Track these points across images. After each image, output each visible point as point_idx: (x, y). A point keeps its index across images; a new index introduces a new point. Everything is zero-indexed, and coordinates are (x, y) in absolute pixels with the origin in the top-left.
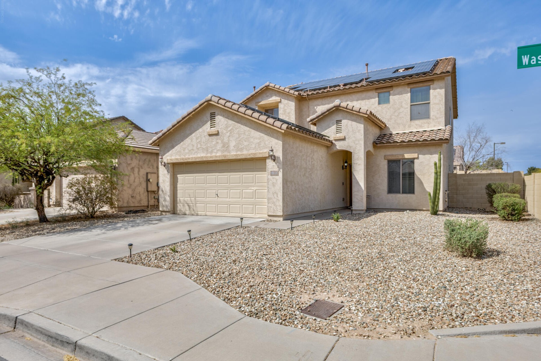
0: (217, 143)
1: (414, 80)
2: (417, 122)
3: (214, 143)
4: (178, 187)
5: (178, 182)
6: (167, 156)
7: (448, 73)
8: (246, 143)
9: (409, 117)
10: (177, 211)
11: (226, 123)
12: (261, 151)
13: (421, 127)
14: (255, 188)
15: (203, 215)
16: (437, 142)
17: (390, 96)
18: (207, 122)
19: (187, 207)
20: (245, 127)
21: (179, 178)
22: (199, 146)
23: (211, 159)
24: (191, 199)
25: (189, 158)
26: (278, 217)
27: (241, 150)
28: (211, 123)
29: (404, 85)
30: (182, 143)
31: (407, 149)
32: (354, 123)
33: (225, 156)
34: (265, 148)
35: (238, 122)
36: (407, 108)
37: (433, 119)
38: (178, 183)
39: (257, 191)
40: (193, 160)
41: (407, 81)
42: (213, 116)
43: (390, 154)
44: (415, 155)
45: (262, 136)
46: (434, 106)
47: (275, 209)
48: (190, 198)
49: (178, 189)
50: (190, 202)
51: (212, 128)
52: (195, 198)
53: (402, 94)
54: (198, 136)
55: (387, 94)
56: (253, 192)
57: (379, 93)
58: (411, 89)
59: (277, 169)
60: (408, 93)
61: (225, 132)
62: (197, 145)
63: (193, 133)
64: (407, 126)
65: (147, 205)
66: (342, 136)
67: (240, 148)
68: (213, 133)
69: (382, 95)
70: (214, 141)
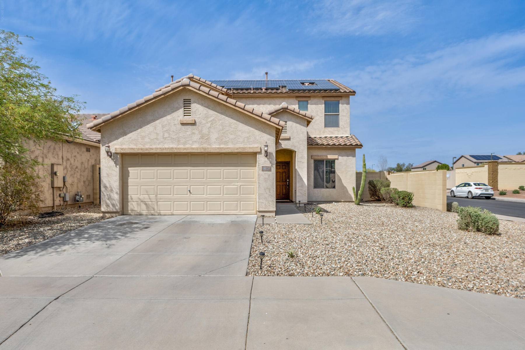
0: (194, 133)
1: (330, 94)
2: (330, 129)
3: (188, 133)
4: (129, 182)
5: (129, 176)
6: (115, 144)
7: (354, 92)
8: (232, 137)
9: (324, 124)
10: (128, 211)
11: (205, 112)
12: (251, 146)
13: (333, 133)
14: (239, 184)
15: (167, 214)
16: (354, 146)
17: (308, 104)
18: (178, 109)
19: (144, 207)
20: (231, 119)
21: (130, 171)
22: (166, 135)
23: (185, 151)
24: (149, 197)
25: (152, 149)
26: (270, 213)
27: (226, 143)
28: (184, 111)
29: (319, 97)
30: (139, 130)
31: (330, 151)
32: (298, 125)
33: (205, 149)
34: (255, 143)
35: (222, 114)
36: (322, 117)
37: (342, 128)
38: (129, 178)
39: (242, 186)
40: (158, 151)
41: (324, 94)
42: (187, 103)
43: (316, 154)
44: (335, 157)
45: (252, 131)
46: (342, 117)
47: (267, 205)
48: (148, 195)
49: (129, 185)
50: (149, 200)
51: (185, 117)
52: (156, 196)
53: (318, 105)
54: (165, 123)
55: (305, 103)
56: (237, 187)
57: (299, 101)
58: (325, 101)
59: (270, 165)
60: (322, 105)
61: (204, 122)
62: (163, 134)
63: (157, 120)
64: (322, 132)
65: (52, 205)
66: (287, 136)
67: (224, 140)
68: (188, 122)
69: (301, 103)
70: (188, 131)
